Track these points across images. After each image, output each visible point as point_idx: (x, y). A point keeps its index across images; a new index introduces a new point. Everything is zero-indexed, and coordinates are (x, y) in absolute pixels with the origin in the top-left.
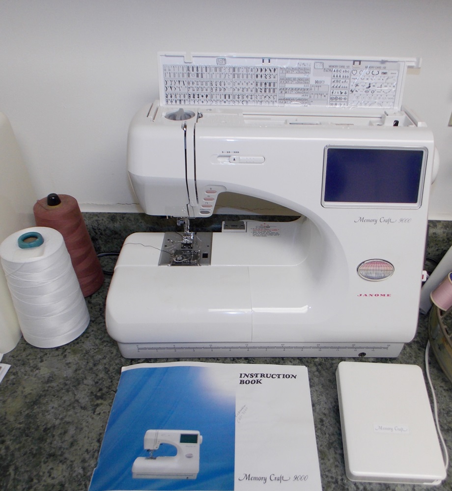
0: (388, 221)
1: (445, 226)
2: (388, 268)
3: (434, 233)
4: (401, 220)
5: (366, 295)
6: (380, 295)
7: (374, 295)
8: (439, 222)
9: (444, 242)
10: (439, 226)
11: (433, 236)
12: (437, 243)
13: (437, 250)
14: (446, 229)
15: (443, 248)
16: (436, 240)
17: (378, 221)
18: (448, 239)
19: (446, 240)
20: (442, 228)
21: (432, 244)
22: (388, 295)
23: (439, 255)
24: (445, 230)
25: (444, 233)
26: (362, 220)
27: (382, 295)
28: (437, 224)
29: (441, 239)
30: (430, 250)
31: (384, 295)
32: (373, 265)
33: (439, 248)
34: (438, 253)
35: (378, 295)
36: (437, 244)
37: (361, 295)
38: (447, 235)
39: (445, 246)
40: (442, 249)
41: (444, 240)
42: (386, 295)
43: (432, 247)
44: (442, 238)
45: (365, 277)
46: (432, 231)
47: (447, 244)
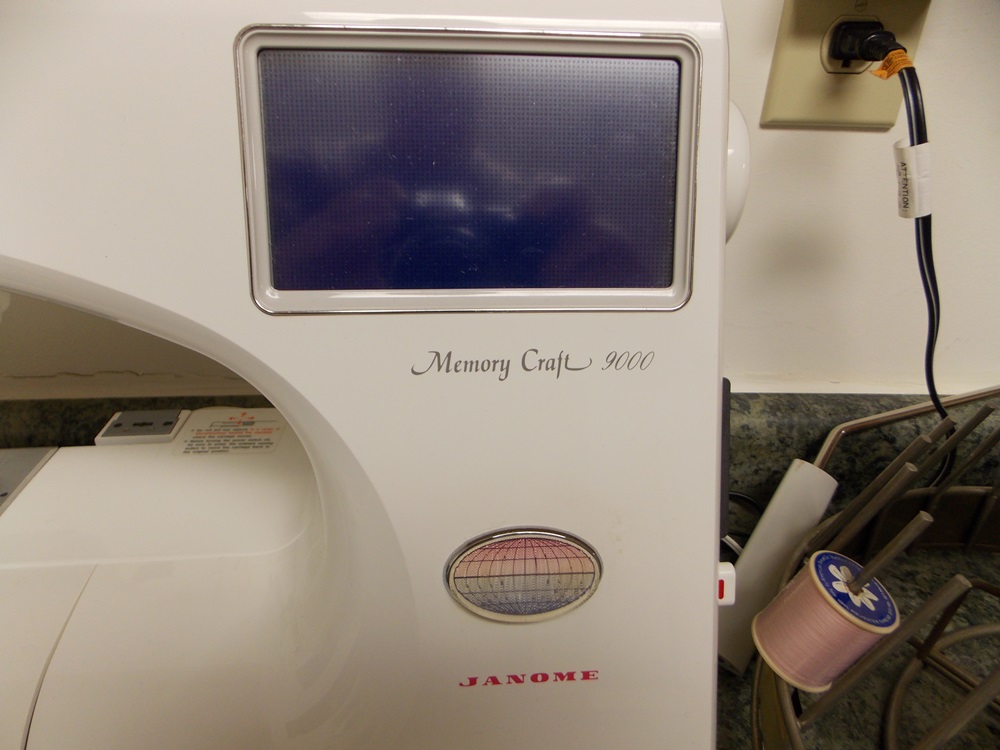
0: (558, 364)
1: (771, 407)
2: (577, 566)
3: (745, 427)
4: (613, 360)
5: (495, 681)
6: (552, 677)
7: (528, 679)
8: (755, 396)
9: (774, 449)
10: (756, 407)
11: (743, 435)
12: (754, 453)
13: (756, 472)
14: (775, 415)
15: (770, 464)
16: (750, 446)
17: (516, 366)
18: (782, 441)
19: (777, 443)
20: (763, 411)
21: (741, 456)
22: (586, 676)
23: (760, 484)
24: (772, 418)
25: (770, 425)
26: (443, 362)
27: (561, 676)
28: (751, 402)
29: (764, 443)
30: (736, 473)
31: (571, 676)
32: (510, 555)
33: (761, 466)
34: (757, 479)
35: (545, 677)
36: (754, 457)
37: (473, 681)
38: (779, 431)
39: (777, 461)
40: (769, 469)
41: (771, 444)
42: (578, 676)
43: (741, 464)
44: (765, 439)
45: (483, 606)
46: (737, 421)
47: (780, 453)
